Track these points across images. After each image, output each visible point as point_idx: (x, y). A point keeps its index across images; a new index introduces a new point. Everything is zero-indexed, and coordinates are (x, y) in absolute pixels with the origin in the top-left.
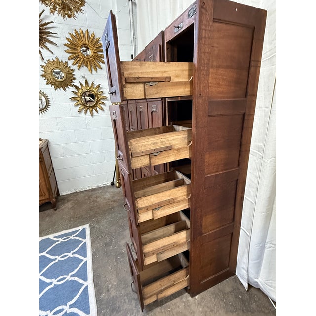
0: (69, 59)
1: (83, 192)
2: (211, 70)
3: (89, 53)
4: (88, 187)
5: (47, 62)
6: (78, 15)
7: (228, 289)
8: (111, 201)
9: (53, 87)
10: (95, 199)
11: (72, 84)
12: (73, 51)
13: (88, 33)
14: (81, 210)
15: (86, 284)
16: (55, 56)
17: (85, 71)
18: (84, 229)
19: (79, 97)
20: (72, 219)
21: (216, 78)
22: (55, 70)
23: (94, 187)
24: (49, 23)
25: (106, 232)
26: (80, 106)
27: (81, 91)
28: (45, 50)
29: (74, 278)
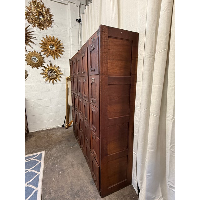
0: (42, 51)
1: (44, 131)
2: (109, 61)
3: (54, 48)
4: (48, 127)
5: (28, 53)
6: (49, 28)
7: (127, 193)
8: (61, 137)
9: (31, 66)
10: (51, 135)
11: (42, 65)
12: (44, 47)
13: (54, 38)
14: (41, 142)
15: (36, 189)
16: (34, 49)
17: (51, 58)
18: (41, 154)
19: (46, 73)
20: (34, 148)
21: (112, 65)
22: (33, 57)
23: (51, 128)
24: (32, 32)
25: (55, 156)
26: (46, 78)
27: (47, 69)
28: (28, 46)
29: (30, 185)
